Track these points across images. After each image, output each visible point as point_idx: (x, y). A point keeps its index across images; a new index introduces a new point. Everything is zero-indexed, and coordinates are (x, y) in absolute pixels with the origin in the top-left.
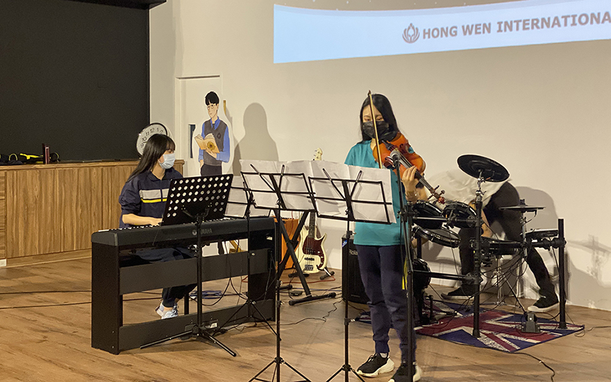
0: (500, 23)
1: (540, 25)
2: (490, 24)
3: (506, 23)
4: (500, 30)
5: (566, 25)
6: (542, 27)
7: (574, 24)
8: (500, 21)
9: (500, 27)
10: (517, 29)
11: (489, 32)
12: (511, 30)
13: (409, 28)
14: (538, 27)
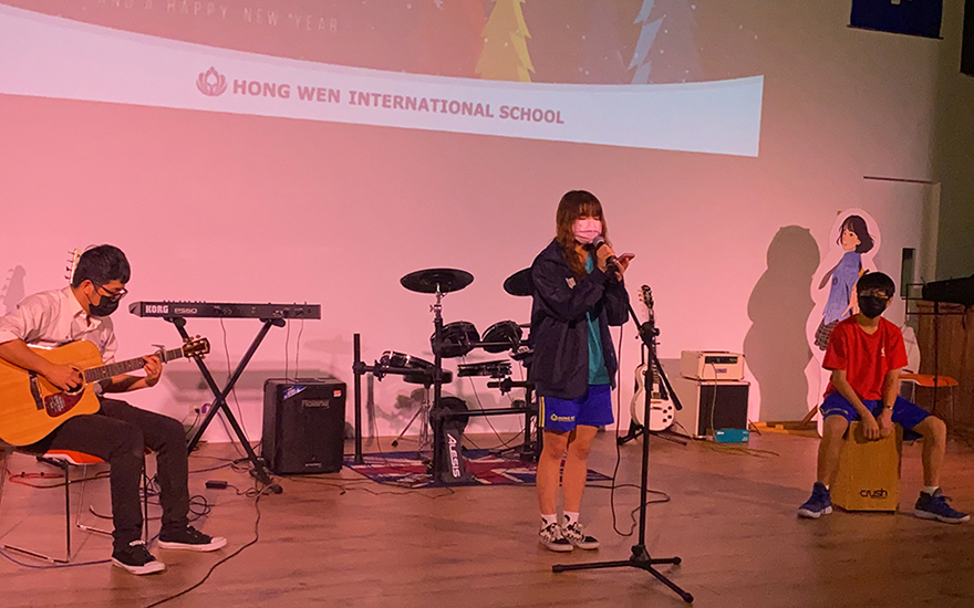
0: (353, 93)
1: (404, 104)
2: (338, 91)
3: (361, 94)
4: (352, 102)
5: (435, 110)
6: (407, 108)
7: (444, 111)
8: (353, 90)
9: (353, 98)
10: (376, 105)
11: (337, 101)
12: (367, 104)
13: (208, 73)
14: (402, 107)
